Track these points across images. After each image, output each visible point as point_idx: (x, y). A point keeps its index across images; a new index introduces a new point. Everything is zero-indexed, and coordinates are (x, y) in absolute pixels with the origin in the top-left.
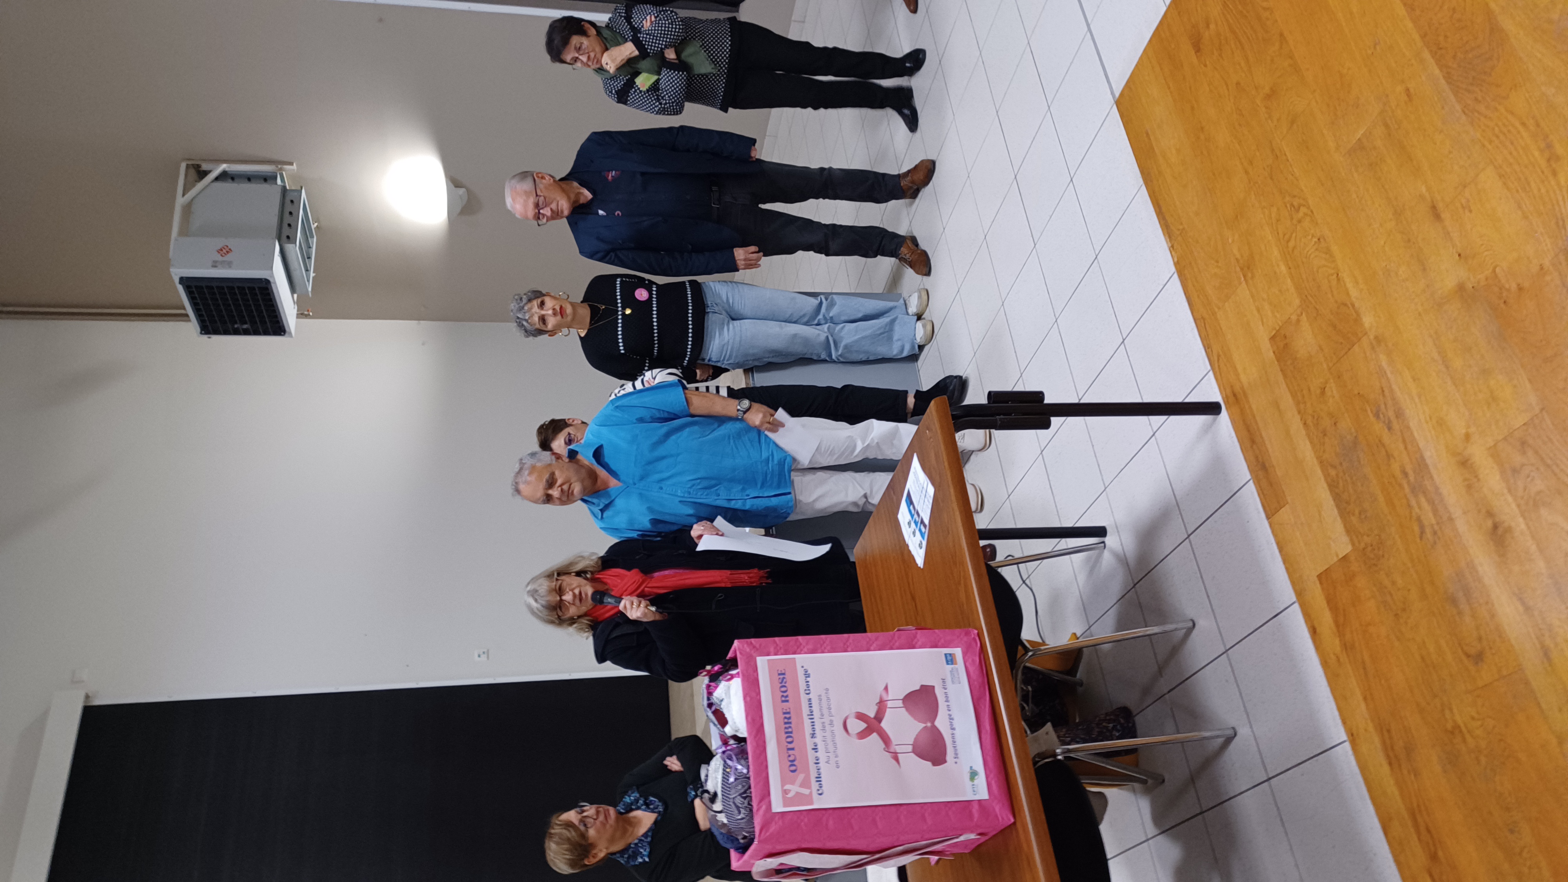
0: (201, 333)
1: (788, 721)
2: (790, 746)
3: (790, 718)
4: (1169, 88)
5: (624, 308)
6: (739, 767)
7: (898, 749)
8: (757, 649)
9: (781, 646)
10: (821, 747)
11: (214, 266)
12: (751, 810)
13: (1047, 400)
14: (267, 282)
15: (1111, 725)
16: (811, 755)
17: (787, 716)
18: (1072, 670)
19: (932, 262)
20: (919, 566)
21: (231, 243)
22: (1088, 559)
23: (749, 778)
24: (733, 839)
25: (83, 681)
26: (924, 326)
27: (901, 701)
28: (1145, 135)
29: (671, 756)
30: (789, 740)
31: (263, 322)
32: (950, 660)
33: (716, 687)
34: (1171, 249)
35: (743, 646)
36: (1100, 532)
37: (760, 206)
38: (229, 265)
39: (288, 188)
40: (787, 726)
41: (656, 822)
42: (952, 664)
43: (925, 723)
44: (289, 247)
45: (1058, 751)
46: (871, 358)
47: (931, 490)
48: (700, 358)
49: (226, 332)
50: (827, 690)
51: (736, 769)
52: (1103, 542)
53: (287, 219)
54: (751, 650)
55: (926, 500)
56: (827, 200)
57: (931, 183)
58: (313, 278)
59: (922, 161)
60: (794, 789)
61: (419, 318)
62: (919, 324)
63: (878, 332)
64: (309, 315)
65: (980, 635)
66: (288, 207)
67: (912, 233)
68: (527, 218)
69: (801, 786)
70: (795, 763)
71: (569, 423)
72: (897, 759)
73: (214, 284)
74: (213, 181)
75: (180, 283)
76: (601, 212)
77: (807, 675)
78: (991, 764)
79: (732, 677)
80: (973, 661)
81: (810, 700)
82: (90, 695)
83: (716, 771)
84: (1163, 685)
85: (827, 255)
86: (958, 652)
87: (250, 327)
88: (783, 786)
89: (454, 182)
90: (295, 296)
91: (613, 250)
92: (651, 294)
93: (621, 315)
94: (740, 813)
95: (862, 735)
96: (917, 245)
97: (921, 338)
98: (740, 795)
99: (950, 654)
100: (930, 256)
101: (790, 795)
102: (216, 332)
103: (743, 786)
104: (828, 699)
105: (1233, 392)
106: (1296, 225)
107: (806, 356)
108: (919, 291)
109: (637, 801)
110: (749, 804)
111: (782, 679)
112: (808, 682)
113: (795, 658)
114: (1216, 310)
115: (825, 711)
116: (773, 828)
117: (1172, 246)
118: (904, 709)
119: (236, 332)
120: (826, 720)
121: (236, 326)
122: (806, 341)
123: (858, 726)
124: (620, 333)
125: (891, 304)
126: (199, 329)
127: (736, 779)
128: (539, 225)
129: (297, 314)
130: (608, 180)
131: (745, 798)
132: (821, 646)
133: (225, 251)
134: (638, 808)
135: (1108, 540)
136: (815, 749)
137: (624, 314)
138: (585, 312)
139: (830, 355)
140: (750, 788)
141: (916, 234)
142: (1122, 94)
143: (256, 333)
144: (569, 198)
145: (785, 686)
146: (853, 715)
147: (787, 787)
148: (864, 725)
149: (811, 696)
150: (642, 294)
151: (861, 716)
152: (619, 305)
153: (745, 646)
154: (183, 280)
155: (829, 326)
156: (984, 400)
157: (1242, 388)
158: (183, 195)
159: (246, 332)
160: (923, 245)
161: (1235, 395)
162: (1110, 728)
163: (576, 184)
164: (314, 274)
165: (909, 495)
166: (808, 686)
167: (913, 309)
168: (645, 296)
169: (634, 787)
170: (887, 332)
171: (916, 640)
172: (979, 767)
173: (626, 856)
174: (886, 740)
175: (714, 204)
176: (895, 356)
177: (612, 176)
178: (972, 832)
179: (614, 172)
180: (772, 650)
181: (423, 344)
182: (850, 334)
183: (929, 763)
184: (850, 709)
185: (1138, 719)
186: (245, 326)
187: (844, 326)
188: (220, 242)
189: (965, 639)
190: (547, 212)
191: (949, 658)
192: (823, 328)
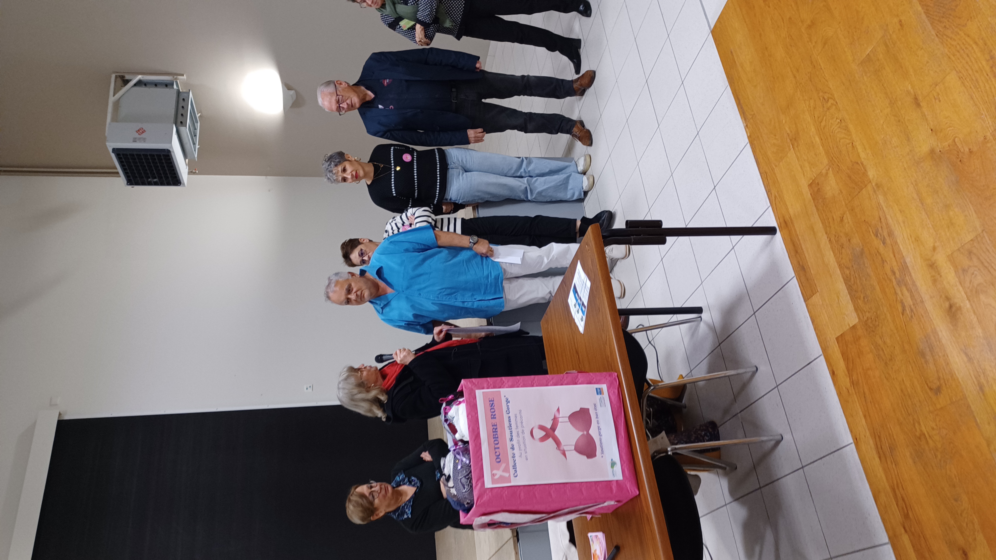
0: (127, 185)
1: (495, 431)
2: (496, 446)
3: (496, 429)
4: (745, 22)
5: (395, 167)
6: (464, 459)
7: (565, 448)
8: (476, 385)
9: (492, 383)
10: (516, 447)
11: (135, 141)
12: (471, 487)
13: (664, 226)
14: (169, 151)
15: (703, 433)
16: (510, 452)
17: (495, 427)
18: (680, 398)
19: (593, 137)
20: (581, 332)
21: (145, 126)
22: (690, 328)
23: (470, 466)
24: (460, 504)
25: (56, 405)
26: (588, 179)
27: (568, 418)
28: (730, 53)
29: (425, 451)
30: (496, 442)
31: (167, 178)
32: (599, 392)
33: (450, 409)
34: (746, 127)
35: (467, 383)
36: (698, 310)
37: (483, 100)
38: (144, 140)
39: (181, 91)
40: (495, 433)
41: (415, 493)
42: (601, 394)
43: (583, 431)
44: (182, 129)
45: (669, 449)
46: (553, 200)
47: (589, 284)
48: (444, 198)
49: (143, 184)
50: (520, 411)
51: (462, 461)
52: (700, 317)
53: (181, 111)
54: (472, 386)
55: (585, 290)
56: (526, 96)
57: (593, 86)
58: (198, 148)
59: (587, 71)
60: (499, 473)
61: (266, 175)
62: (585, 178)
63: (559, 184)
64: (196, 172)
65: (619, 377)
66: (181, 103)
67: (581, 118)
68: (332, 111)
69: (503, 471)
70: (500, 457)
71: (361, 242)
72: (564, 454)
73: (135, 153)
74: (133, 87)
75: (113, 152)
76: (380, 106)
77: (508, 401)
78: (624, 457)
79: (460, 403)
80: (614, 392)
81: (509, 417)
82: (61, 413)
83: (450, 462)
84: (737, 408)
85: (526, 132)
86: (604, 387)
87: (158, 181)
88: (491, 471)
89: (287, 86)
90: (187, 160)
91: (389, 131)
92: (413, 158)
93: (394, 171)
94: (464, 488)
95: (543, 439)
96: (584, 126)
97: (586, 187)
98: (465, 477)
99: (599, 389)
100: (592, 134)
101: (496, 477)
102: (137, 184)
103: (466, 472)
104: (521, 417)
105: (784, 220)
106: (826, 111)
107: (511, 198)
108: (585, 156)
109: (403, 480)
110: (470, 482)
111: (492, 404)
112: (509, 406)
113: (500, 392)
114: (774, 167)
115: (519, 424)
116: (485, 498)
117: (747, 126)
118: (569, 423)
119: (150, 184)
120: (520, 429)
121: (149, 180)
122: (511, 189)
123: (539, 434)
124: (393, 183)
125: (567, 164)
126: (126, 182)
127: (462, 467)
128: (340, 115)
129: (188, 172)
130: (384, 85)
131: (468, 479)
132: (517, 383)
133: (141, 131)
134: (404, 484)
135: (704, 315)
136: (513, 448)
137: (395, 170)
138: (370, 169)
139: (527, 197)
140: (471, 472)
141: (583, 119)
142: (715, 26)
143: (162, 184)
144: (358, 96)
145: (493, 409)
146: (537, 427)
147: (494, 472)
148: (543, 433)
149: (510, 415)
150: (407, 158)
151: (542, 428)
152: (393, 164)
153: (468, 383)
154: (114, 150)
155: (528, 179)
156: (623, 226)
157: (790, 218)
158: (114, 96)
159: (156, 184)
160: (588, 126)
161: (785, 222)
162: (703, 435)
163: (363, 88)
164: (199, 146)
165: (575, 287)
166: (508, 408)
167: (580, 168)
168: (409, 159)
169: (402, 471)
170: (564, 183)
171: (577, 380)
172: (617, 459)
173: (397, 514)
174: (558, 443)
175: (453, 100)
176: (569, 199)
177: (387, 83)
178: (611, 500)
179: (388, 80)
180: (485, 385)
181: (269, 191)
182: (541, 184)
183: (585, 457)
184: (535, 423)
185: (721, 430)
186: (155, 180)
187: (537, 179)
188: (139, 126)
189: (609, 378)
190: (344, 105)
191: (598, 391)
192: (524, 180)
